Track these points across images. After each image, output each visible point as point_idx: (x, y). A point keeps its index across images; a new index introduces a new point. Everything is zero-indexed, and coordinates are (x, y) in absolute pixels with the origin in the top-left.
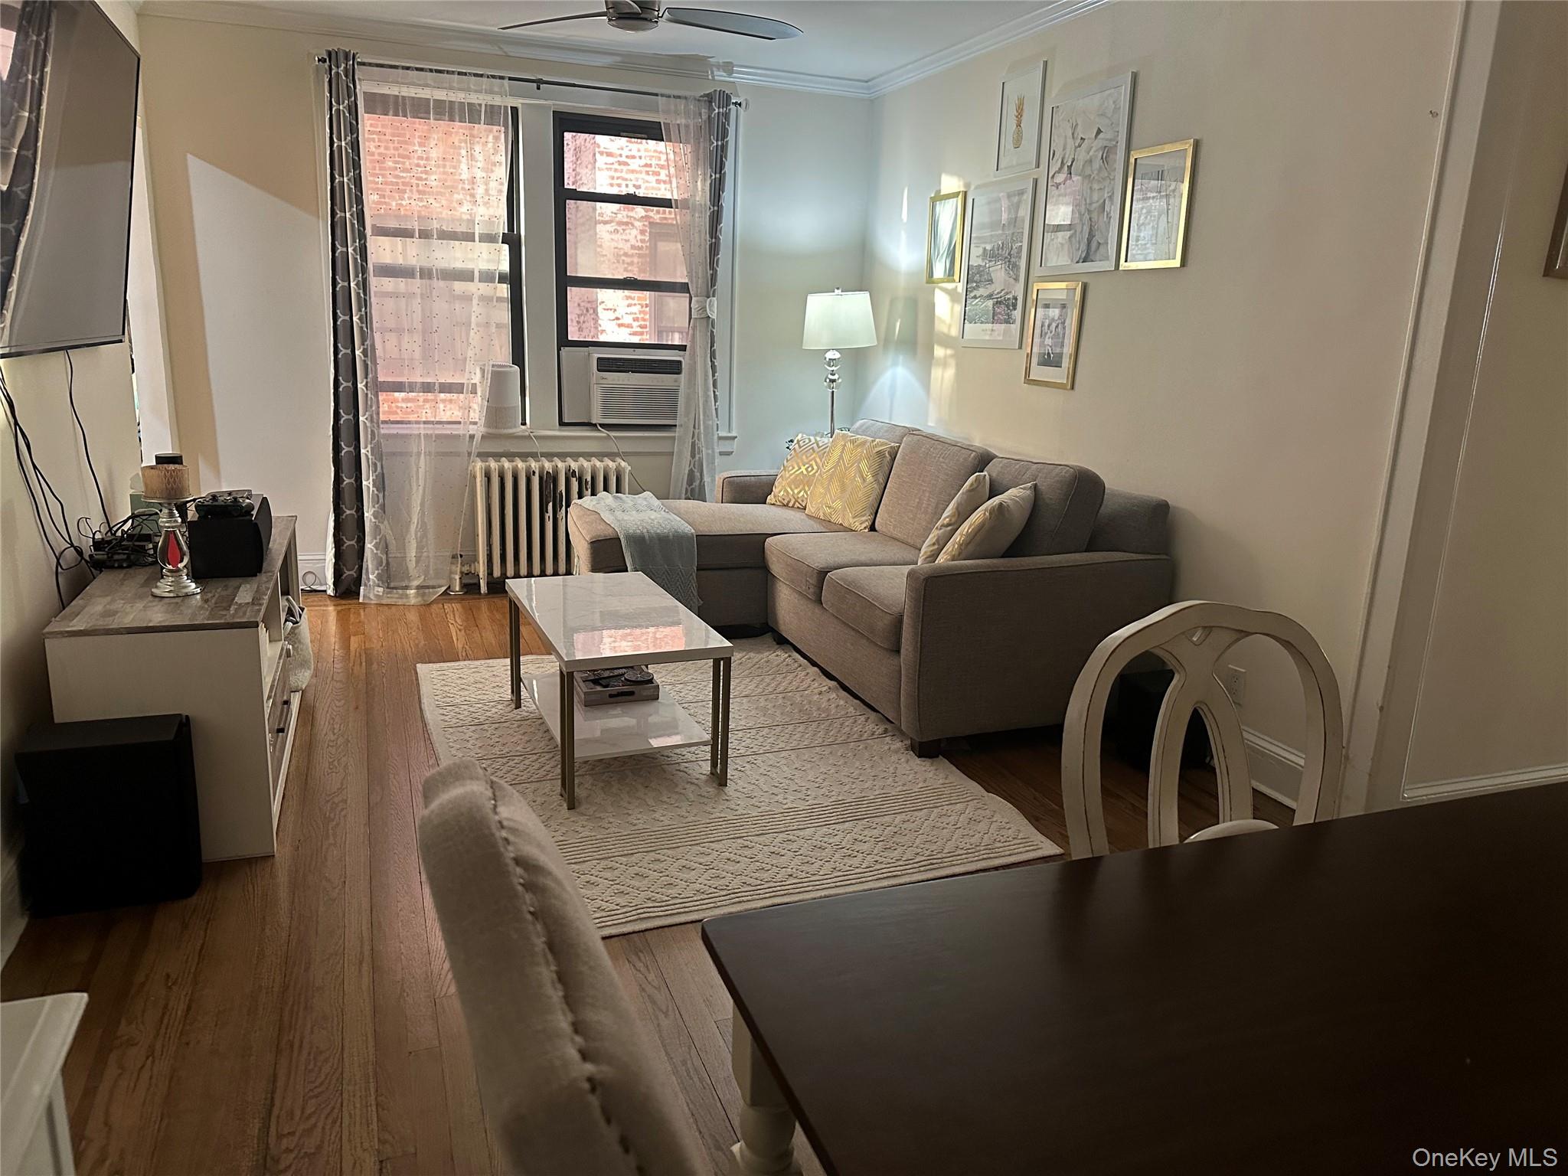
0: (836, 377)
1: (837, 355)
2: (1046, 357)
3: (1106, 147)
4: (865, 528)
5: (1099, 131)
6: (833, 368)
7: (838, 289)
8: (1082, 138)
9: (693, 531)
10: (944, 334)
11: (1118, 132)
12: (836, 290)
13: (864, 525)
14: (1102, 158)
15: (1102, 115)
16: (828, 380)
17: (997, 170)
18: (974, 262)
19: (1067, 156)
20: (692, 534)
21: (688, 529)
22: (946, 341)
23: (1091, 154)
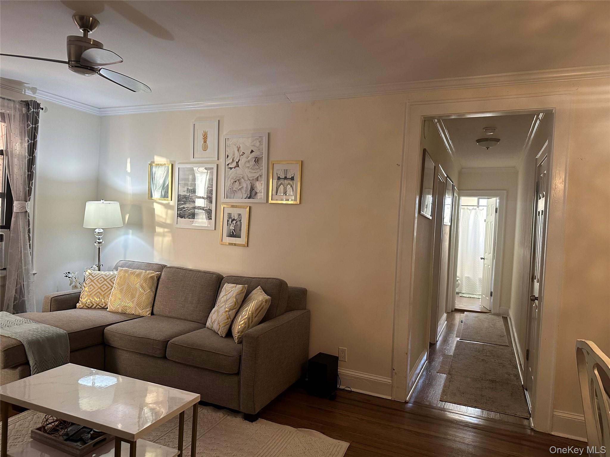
0: (101, 241)
1: (102, 231)
2: (231, 234)
3: (256, 157)
4: (149, 314)
5: (252, 151)
6: (100, 237)
7: (103, 200)
8: (243, 152)
9: (65, 331)
10: (163, 223)
11: (263, 153)
12: (102, 200)
13: (148, 313)
14: (255, 161)
15: (253, 145)
16: (97, 242)
17: (193, 158)
18: (182, 193)
19: (235, 158)
20: (65, 333)
21: (62, 331)
22: (163, 225)
23: (249, 159)
